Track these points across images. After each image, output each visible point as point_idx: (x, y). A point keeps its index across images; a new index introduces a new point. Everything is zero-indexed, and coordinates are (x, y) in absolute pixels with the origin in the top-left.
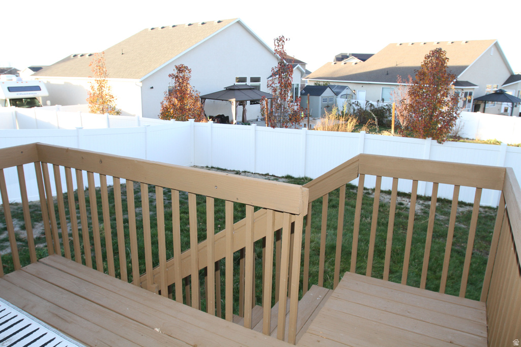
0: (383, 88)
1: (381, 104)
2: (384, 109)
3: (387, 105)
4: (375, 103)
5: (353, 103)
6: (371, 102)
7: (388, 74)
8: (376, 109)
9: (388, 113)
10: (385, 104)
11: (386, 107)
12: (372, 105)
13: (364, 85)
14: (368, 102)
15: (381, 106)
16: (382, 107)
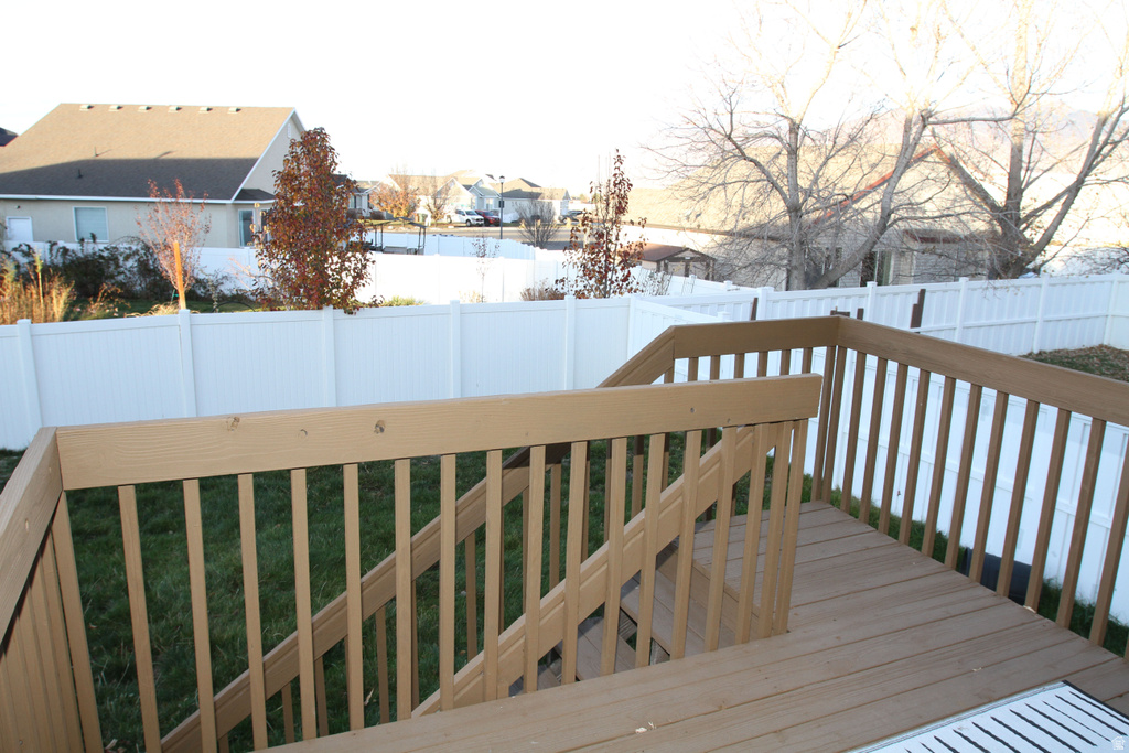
0: (76, 210)
1: (90, 248)
2: (101, 257)
3: (107, 249)
4: (73, 246)
5: (15, 250)
6: (61, 244)
7: (80, 177)
8: (78, 258)
9: (113, 267)
10: (101, 247)
11: (105, 254)
12: (65, 251)
13: (23, 205)
14: (53, 244)
15: (91, 251)
16: (94, 254)
